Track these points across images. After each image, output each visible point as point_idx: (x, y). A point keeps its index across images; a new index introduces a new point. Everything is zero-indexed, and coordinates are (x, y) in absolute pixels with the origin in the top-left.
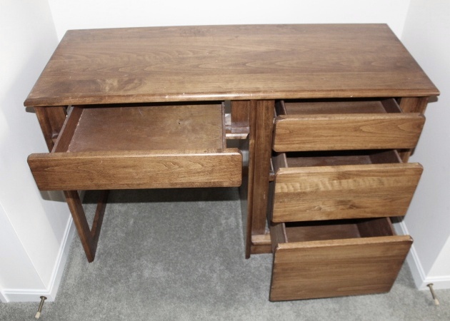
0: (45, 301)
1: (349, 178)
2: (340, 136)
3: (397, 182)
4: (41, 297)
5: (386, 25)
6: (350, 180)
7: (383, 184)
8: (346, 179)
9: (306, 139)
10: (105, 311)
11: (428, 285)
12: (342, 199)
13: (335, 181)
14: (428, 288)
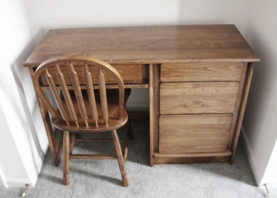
0: (29, 187)
1: (199, 87)
2: (196, 73)
3: (227, 91)
4: (26, 185)
5: (233, 25)
6: (200, 89)
7: (218, 91)
8: (197, 87)
9: (178, 74)
10: (63, 194)
11: (265, 185)
12: (197, 101)
13: (192, 89)
14: (264, 187)
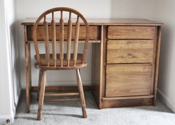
0: (9, 123)
2: (129, 33)
3: (147, 46)
4: (7, 121)
6: (131, 44)
7: (142, 47)
9: (118, 34)
13: (126, 45)
